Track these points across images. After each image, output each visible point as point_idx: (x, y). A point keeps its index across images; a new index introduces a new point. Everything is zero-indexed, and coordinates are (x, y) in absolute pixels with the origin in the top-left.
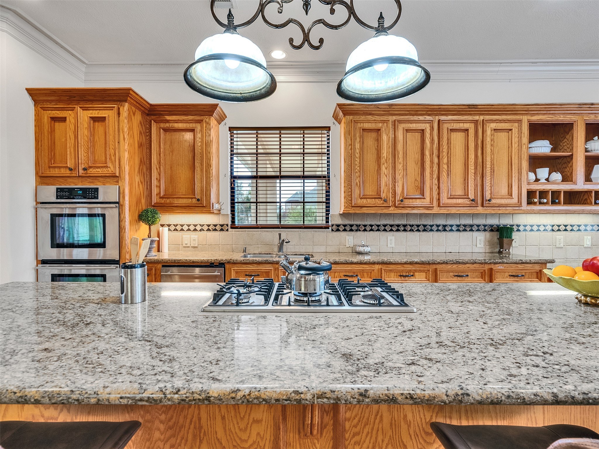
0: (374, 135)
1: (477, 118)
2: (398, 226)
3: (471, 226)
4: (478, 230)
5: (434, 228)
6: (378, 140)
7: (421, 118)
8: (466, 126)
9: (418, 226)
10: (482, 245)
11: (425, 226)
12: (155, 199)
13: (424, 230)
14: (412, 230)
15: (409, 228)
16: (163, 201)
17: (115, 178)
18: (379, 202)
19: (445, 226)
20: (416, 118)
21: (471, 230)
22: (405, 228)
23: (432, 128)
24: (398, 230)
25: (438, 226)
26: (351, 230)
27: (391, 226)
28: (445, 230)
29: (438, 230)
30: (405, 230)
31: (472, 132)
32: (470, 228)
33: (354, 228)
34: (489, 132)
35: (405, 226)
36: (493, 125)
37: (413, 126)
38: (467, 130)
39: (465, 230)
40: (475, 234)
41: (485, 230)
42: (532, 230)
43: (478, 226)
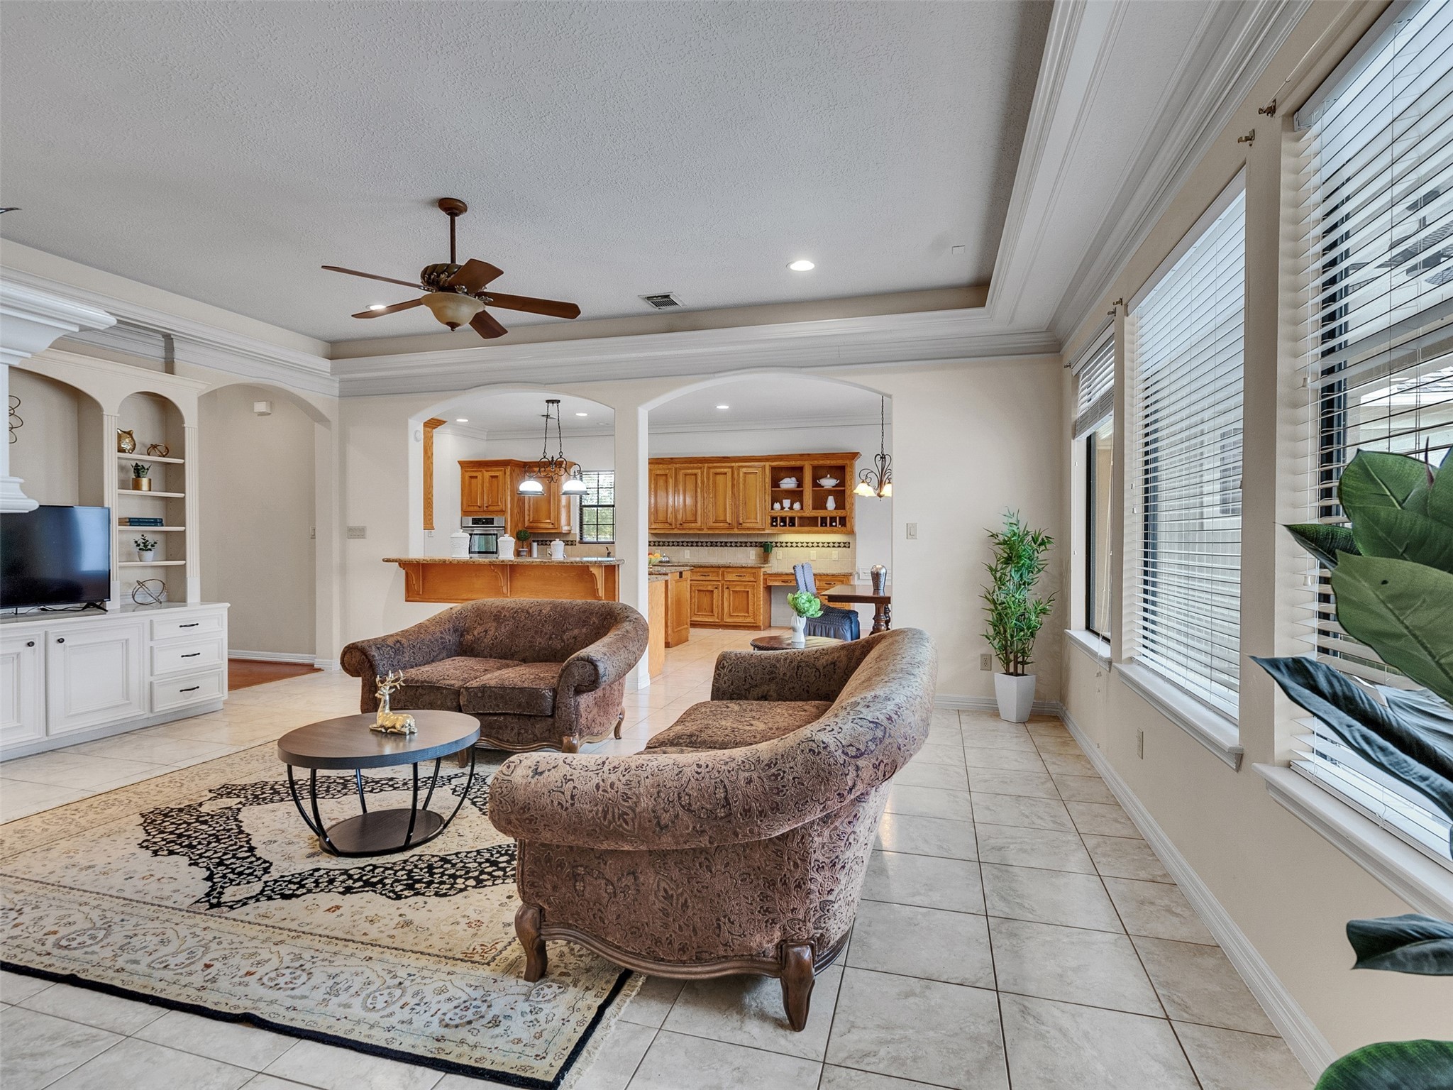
0: (664, 477)
1: (733, 464)
2: (692, 542)
3: (746, 543)
4: (751, 546)
5: (719, 544)
6: (666, 482)
7: (695, 465)
8: (726, 470)
9: (707, 542)
10: (754, 558)
11: (712, 542)
12: (527, 524)
13: (711, 546)
14: (702, 546)
15: (700, 544)
16: (532, 525)
17: (503, 512)
18: (667, 525)
19: (726, 543)
20: (692, 465)
21: (746, 546)
22: (697, 544)
23: (702, 473)
24: (692, 546)
25: (721, 542)
26: (659, 545)
27: (687, 542)
28: (726, 546)
29: (721, 546)
30: (697, 546)
31: (729, 475)
32: (745, 544)
33: (661, 544)
34: (741, 475)
35: (697, 542)
36: (744, 470)
37: (690, 471)
38: (726, 474)
39: (741, 546)
40: (749, 549)
41: (756, 546)
42: (792, 546)
43: (751, 543)
